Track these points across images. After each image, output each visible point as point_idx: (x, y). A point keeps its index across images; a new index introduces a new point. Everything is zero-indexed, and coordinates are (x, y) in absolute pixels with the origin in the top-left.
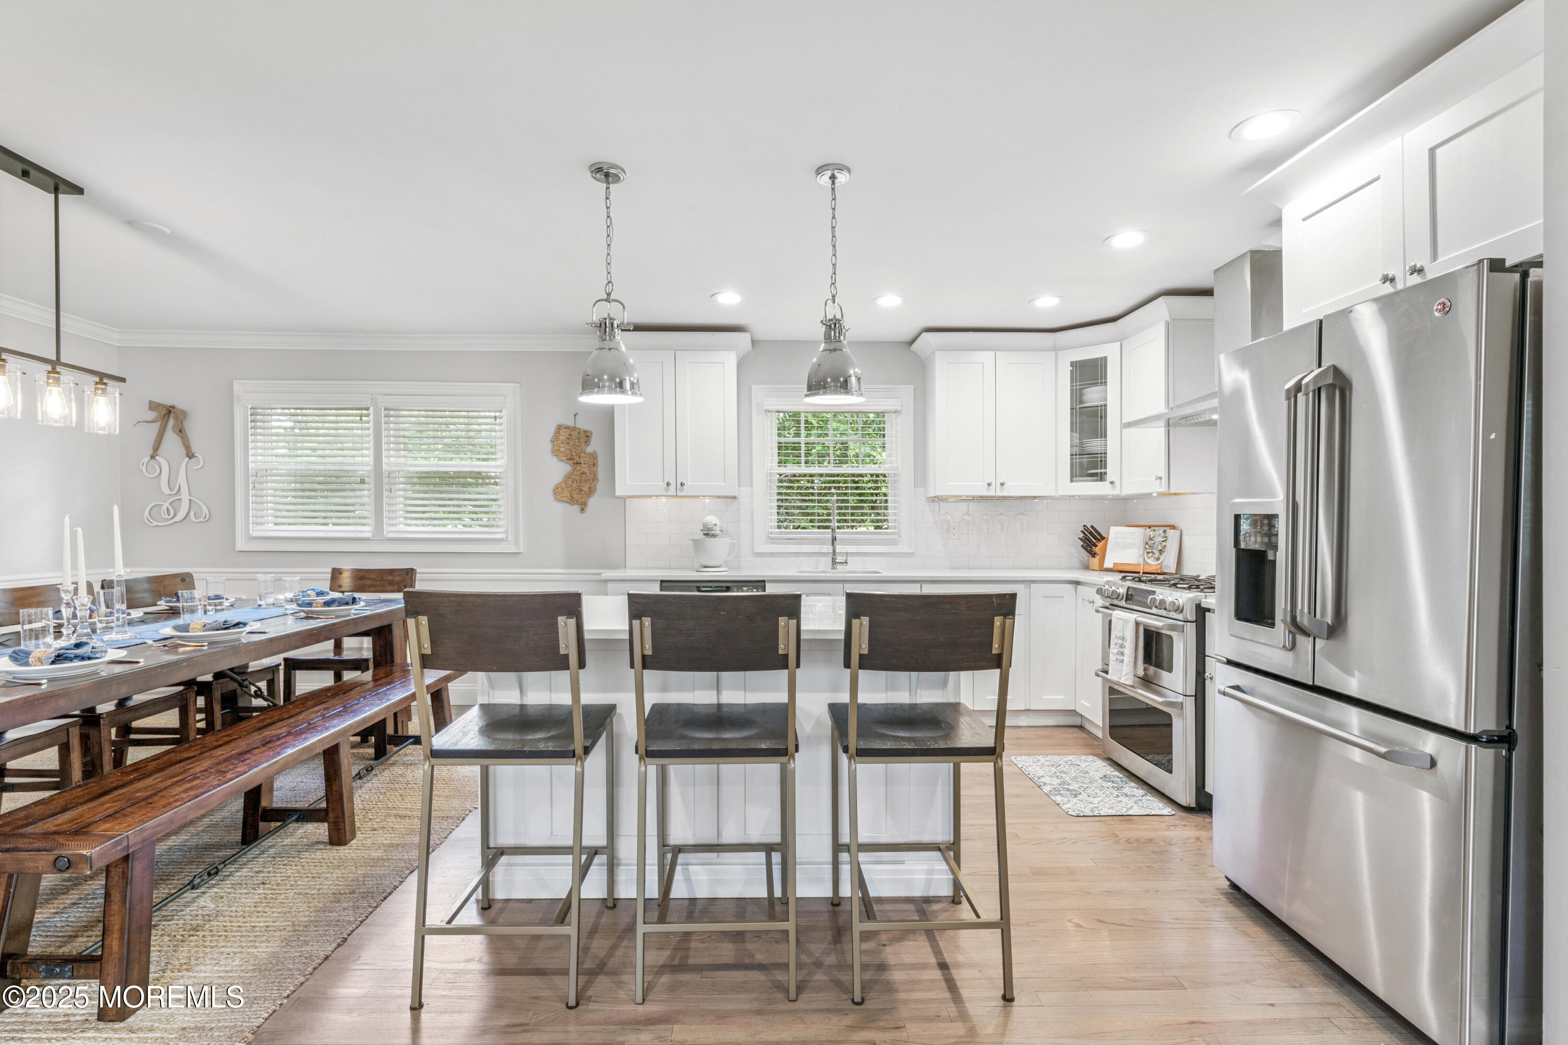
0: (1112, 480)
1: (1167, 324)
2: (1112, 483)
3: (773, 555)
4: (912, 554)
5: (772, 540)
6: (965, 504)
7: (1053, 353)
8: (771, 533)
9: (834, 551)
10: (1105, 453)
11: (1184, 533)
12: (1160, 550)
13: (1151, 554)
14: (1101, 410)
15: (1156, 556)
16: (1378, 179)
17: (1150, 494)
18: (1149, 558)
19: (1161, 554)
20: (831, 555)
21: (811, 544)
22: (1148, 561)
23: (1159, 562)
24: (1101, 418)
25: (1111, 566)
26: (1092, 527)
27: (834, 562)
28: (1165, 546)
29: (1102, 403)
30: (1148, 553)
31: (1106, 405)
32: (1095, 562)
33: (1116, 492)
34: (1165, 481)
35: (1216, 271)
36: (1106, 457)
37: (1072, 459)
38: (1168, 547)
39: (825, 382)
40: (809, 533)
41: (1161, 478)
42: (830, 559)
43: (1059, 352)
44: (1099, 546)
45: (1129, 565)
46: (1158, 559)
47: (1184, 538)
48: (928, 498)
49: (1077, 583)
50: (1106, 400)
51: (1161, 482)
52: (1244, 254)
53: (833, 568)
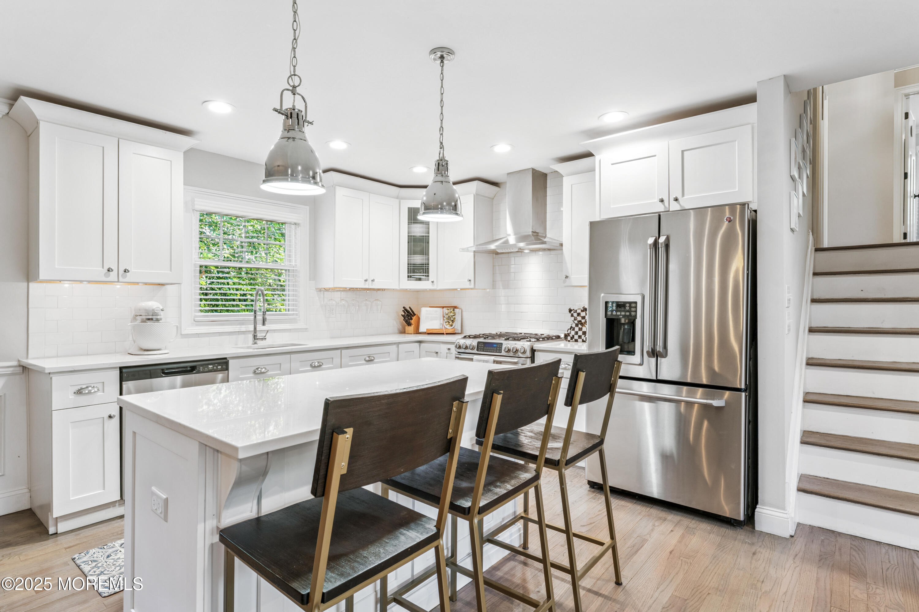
0: (432, 280)
1: (474, 195)
2: (433, 282)
3: (198, 335)
4: (306, 329)
5: (197, 322)
6: (339, 293)
7: (397, 201)
8: (196, 316)
9: (255, 328)
10: (428, 264)
11: (464, 310)
12: (452, 321)
13: (447, 323)
14: (426, 239)
15: (451, 324)
16: (655, 156)
17: (456, 289)
18: (447, 325)
19: (453, 323)
20: (252, 333)
21: (231, 325)
22: (446, 326)
23: (452, 327)
24: (426, 243)
25: (425, 331)
26: (410, 308)
27: (255, 337)
28: (455, 318)
29: (427, 235)
30: (446, 322)
31: (428, 236)
32: (411, 329)
33: (434, 287)
34: (472, 282)
35: (508, 174)
36: (428, 267)
37: (408, 266)
38: (457, 319)
39: (442, 204)
40: (241, 316)
41: (470, 281)
42: (251, 336)
43: (402, 201)
44: (413, 319)
45: (436, 329)
46: (452, 325)
47: (464, 313)
48: (316, 289)
49: (420, 342)
50: (428, 233)
51: (470, 283)
52: (528, 169)
53: (255, 343)
